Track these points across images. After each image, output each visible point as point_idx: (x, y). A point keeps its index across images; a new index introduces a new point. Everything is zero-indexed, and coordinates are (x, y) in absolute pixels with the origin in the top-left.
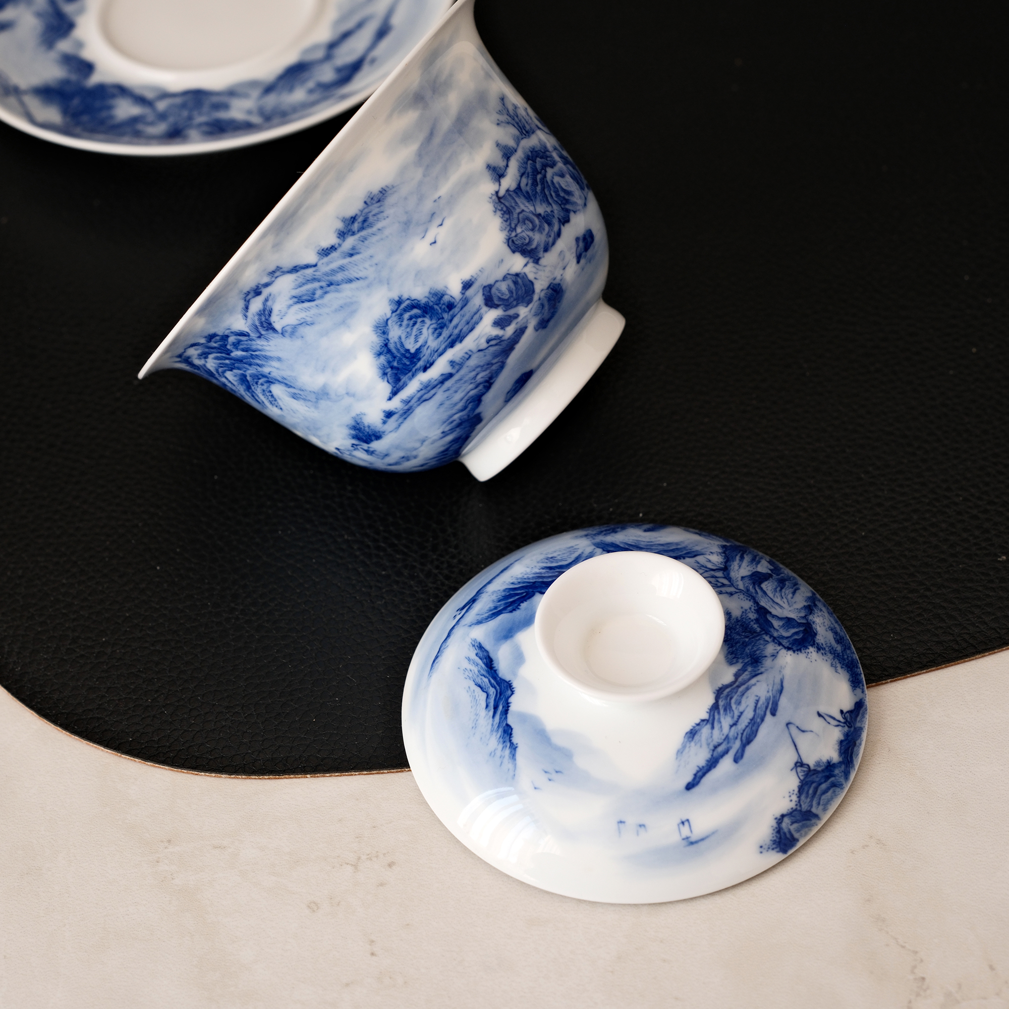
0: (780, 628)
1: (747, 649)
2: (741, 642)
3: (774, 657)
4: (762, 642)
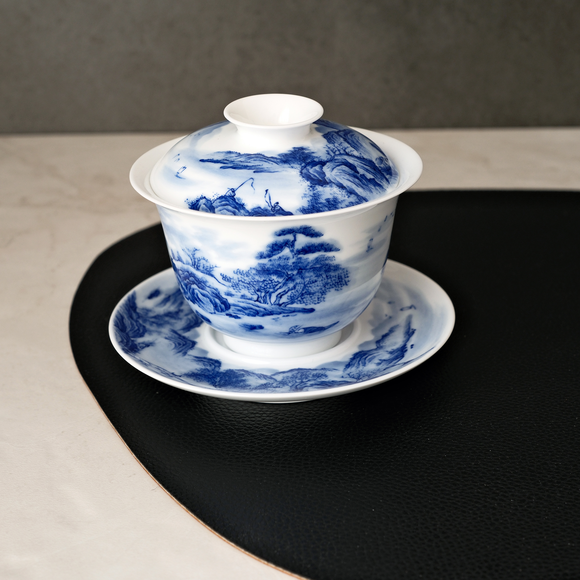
1: (291, 159)
2: (295, 157)
3: (292, 168)
4: (299, 163)
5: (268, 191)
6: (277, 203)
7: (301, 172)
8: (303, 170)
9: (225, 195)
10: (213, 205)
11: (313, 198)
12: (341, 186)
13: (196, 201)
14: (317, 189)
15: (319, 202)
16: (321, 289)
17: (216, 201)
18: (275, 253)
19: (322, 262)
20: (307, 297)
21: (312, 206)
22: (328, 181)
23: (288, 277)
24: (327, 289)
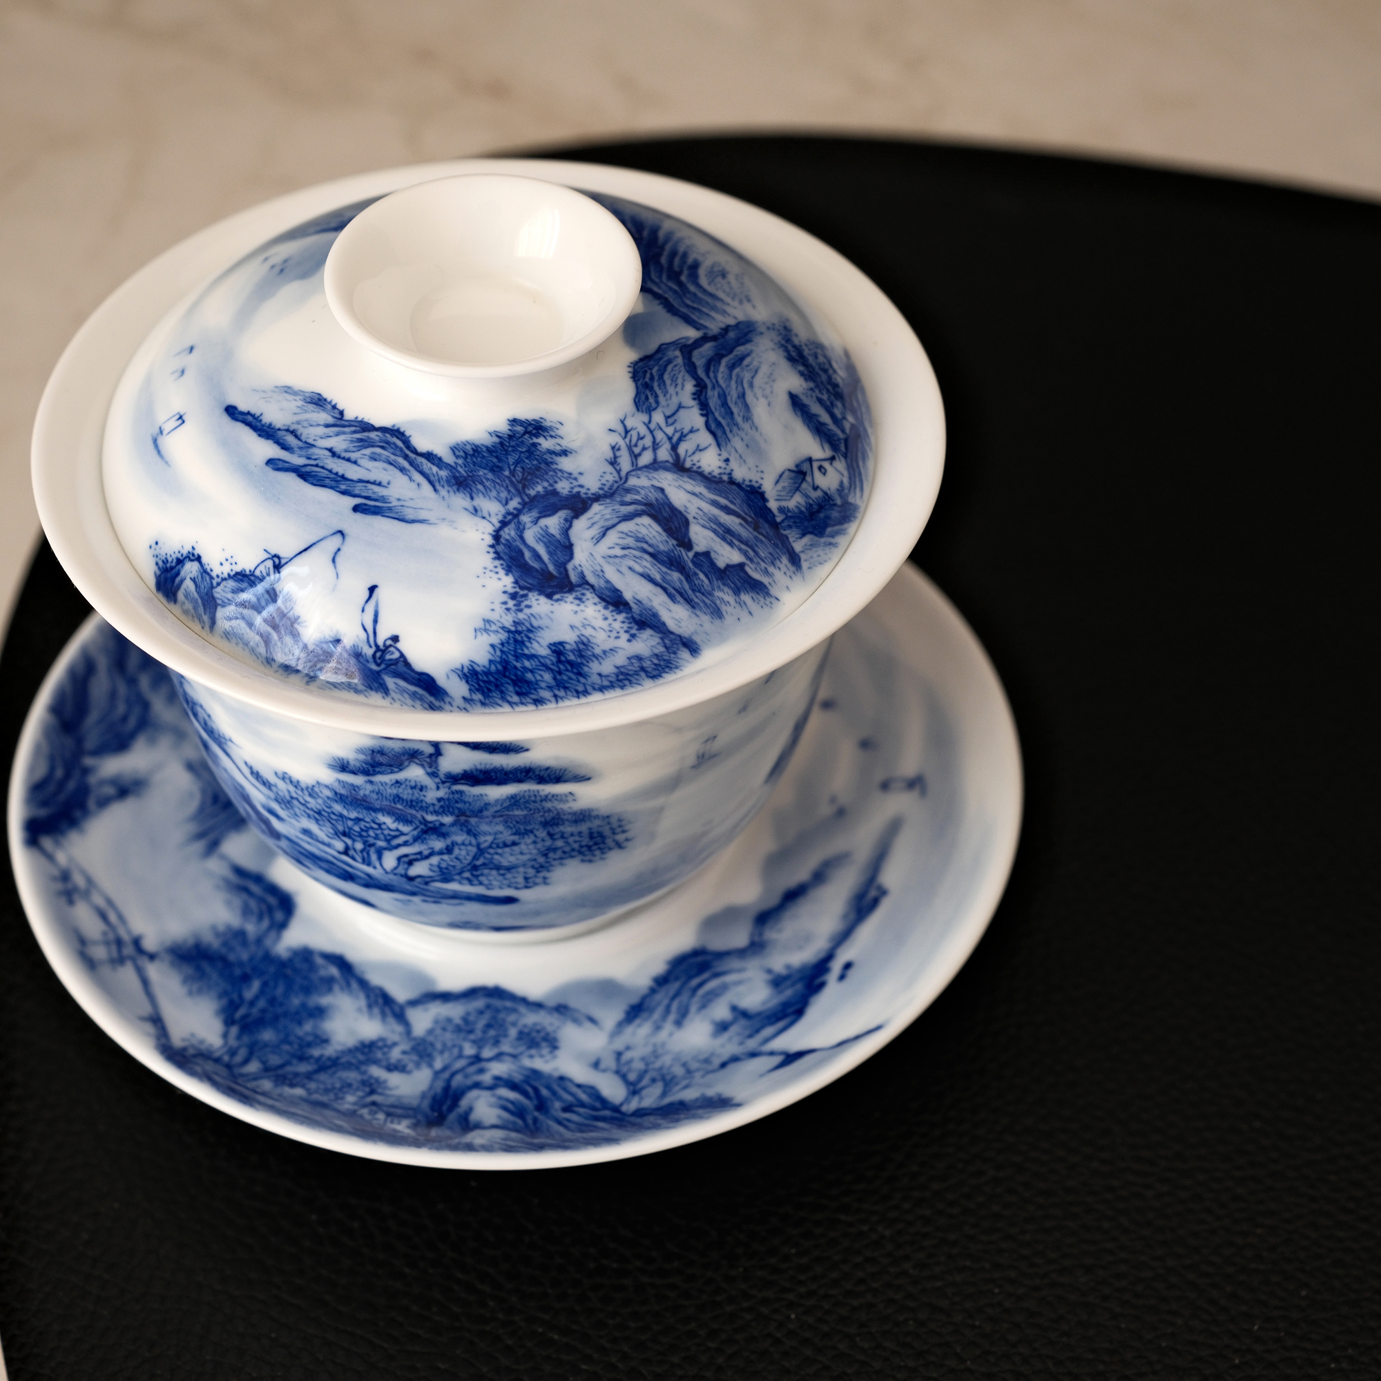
0: (542, 529)
1: (486, 472)
2: (500, 464)
3: (474, 512)
4: (504, 495)
5: (377, 591)
6: (395, 639)
7: (497, 537)
8: (506, 530)
9: (252, 569)
10: (216, 595)
11: (509, 638)
12: (614, 600)
13: (175, 561)
14: (529, 607)
15: (526, 651)
16: (535, 860)
17: (224, 583)
18: (383, 769)
19: (533, 804)
20: (490, 875)
21: (500, 663)
22: (574, 578)
23: (425, 825)
24: (554, 859)
